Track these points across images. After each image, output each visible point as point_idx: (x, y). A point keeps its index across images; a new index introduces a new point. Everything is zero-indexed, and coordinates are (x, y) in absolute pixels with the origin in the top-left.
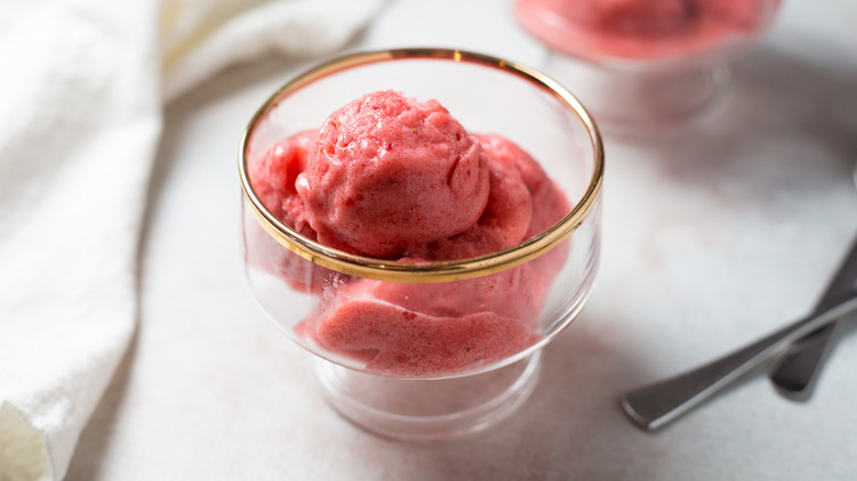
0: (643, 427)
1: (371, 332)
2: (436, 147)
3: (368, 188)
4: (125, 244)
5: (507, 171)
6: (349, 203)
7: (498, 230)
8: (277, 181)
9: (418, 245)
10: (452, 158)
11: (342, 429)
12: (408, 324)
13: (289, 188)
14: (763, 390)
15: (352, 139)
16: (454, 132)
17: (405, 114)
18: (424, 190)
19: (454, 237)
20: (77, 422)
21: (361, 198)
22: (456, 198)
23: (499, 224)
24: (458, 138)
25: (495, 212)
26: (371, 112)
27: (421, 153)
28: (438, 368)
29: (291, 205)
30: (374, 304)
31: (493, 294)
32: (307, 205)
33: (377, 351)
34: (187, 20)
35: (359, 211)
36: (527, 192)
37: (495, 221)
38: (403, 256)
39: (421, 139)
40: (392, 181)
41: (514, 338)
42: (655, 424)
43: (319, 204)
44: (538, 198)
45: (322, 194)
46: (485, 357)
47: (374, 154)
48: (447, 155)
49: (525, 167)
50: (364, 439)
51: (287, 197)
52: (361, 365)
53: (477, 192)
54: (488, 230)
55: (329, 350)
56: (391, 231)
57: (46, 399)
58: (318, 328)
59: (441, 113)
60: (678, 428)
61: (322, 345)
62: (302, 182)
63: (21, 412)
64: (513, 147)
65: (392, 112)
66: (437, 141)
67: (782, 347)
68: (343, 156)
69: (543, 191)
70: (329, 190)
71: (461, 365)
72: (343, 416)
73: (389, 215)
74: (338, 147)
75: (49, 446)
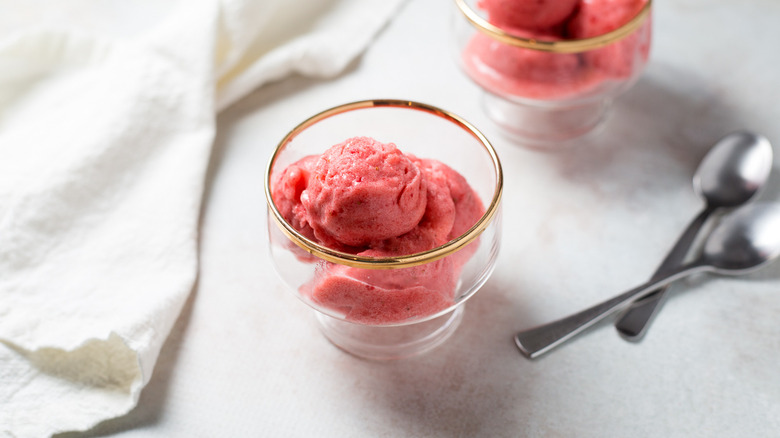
0: (528, 356)
1: (346, 296)
2: (391, 179)
3: (346, 206)
4: (191, 219)
5: (441, 190)
6: (334, 214)
7: (431, 230)
8: (289, 193)
9: (378, 241)
10: (401, 186)
11: (331, 351)
12: (369, 293)
13: (297, 199)
14: (610, 333)
15: (336, 173)
16: (403, 167)
17: (371, 157)
18: (382, 207)
19: (401, 237)
20: (158, 344)
21: (341, 211)
22: (403, 212)
23: (432, 226)
24: (406, 171)
25: (429, 219)
26: (349, 155)
27: (379, 184)
28: (389, 320)
29: (298, 210)
30: (347, 280)
31: (424, 275)
32: (308, 212)
33: (350, 308)
34: (234, 55)
35: (340, 219)
36: (452, 204)
37: (429, 224)
38: (368, 248)
39: (381, 174)
40: (361, 202)
41: (436, 304)
42: (534, 355)
43: (316, 212)
44: (461, 206)
45: (317, 206)
46: (418, 314)
47: (350, 184)
48: (397, 185)
49: (454, 185)
50: (345, 358)
51: (295, 204)
52: (342, 316)
53: (417, 206)
54: (424, 231)
55: (320, 305)
56: (360, 232)
57: (139, 330)
58: (313, 290)
59: (396, 155)
60: (550, 357)
61: (316, 302)
62: (305, 196)
63: (123, 339)
64: (446, 170)
65: (364, 156)
66: (391, 175)
67: (627, 304)
68: (331, 183)
69: (465, 200)
70: (321, 204)
71: (403, 318)
72: (331, 342)
73: (359, 223)
74: (327, 177)
75: (140, 361)
